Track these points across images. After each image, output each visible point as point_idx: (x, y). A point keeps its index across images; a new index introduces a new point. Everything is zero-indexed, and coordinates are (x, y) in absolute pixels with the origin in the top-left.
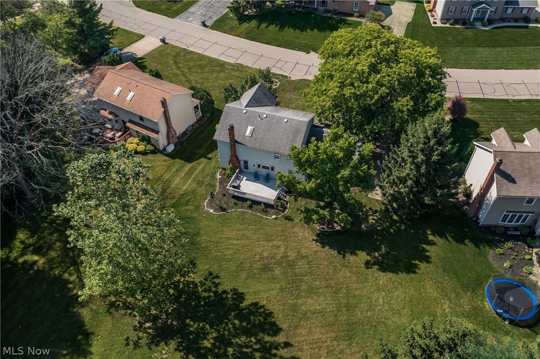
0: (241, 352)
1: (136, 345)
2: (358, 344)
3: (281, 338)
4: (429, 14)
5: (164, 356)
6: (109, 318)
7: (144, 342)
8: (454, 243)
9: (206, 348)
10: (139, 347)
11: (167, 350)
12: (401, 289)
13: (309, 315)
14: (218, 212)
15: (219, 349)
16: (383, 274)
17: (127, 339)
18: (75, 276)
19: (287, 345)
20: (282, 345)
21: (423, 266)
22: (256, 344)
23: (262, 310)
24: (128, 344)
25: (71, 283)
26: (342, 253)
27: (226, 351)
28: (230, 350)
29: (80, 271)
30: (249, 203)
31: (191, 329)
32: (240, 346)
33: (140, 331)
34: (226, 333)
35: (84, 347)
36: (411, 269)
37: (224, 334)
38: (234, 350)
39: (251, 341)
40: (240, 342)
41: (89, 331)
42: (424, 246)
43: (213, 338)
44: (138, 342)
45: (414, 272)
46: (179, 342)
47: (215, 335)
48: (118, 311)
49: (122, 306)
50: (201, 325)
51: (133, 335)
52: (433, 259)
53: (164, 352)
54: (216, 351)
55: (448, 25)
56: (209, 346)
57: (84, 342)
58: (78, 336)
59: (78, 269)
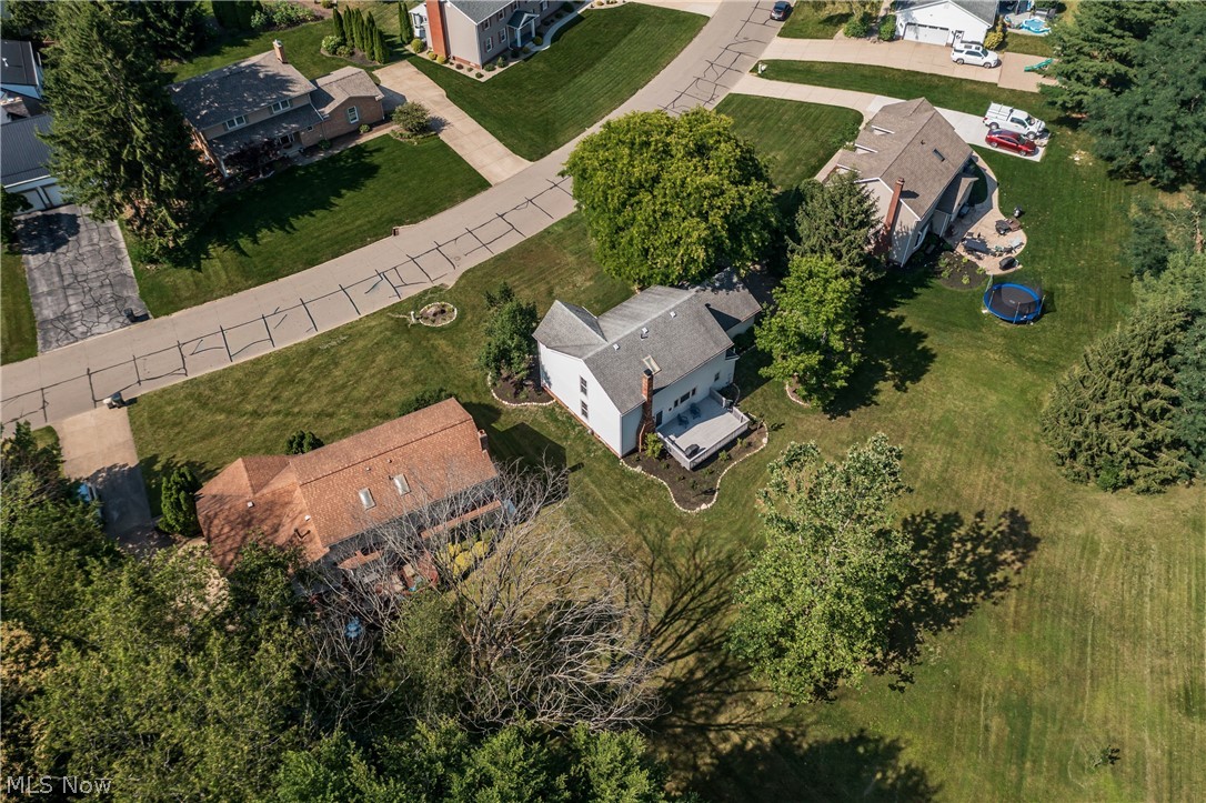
0: (970, 565)
1: (906, 678)
2: (1005, 451)
3: (969, 518)
4: (447, 65)
5: (938, 651)
6: (843, 704)
7: (905, 667)
8: (911, 301)
9: (947, 600)
10: (912, 676)
11: (931, 645)
12: (951, 379)
13: (947, 476)
14: (712, 500)
15: (955, 586)
16: (921, 383)
17: (892, 687)
18: (732, 733)
19: (980, 515)
20: (978, 520)
21: (927, 344)
22: (964, 545)
23: (918, 519)
24: (902, 689)
25: (744, 742)
26: (868, 402)
27: (961, 580)
28: (962, 575)
29: (725, 725)
30: (723, 455)
31: (910, 606)
32: (962, 562)
33: (886, 668)
34: (934, 570)
35: (882, 746)
36: (928, 357)
37: (936, 573)
38: (964, 570)
39: (958, 549)
40: (954, 561)
41: (855, 735)
42: (901, 327)
43: (935, 587)
44: (903, 675)
45: (935, 356)
46: (925, 627)
47: (931, 583)
48: (836, 688)
49: (831, 680)
50: (909, 592)
51: (887, 678)
52: (925, 330)
53: (931, 649)
54: (956, 590)
55: (499, 70)
56: (945, 595)
57: (872, 746)
58: (858, 753)
59: (719, 726)
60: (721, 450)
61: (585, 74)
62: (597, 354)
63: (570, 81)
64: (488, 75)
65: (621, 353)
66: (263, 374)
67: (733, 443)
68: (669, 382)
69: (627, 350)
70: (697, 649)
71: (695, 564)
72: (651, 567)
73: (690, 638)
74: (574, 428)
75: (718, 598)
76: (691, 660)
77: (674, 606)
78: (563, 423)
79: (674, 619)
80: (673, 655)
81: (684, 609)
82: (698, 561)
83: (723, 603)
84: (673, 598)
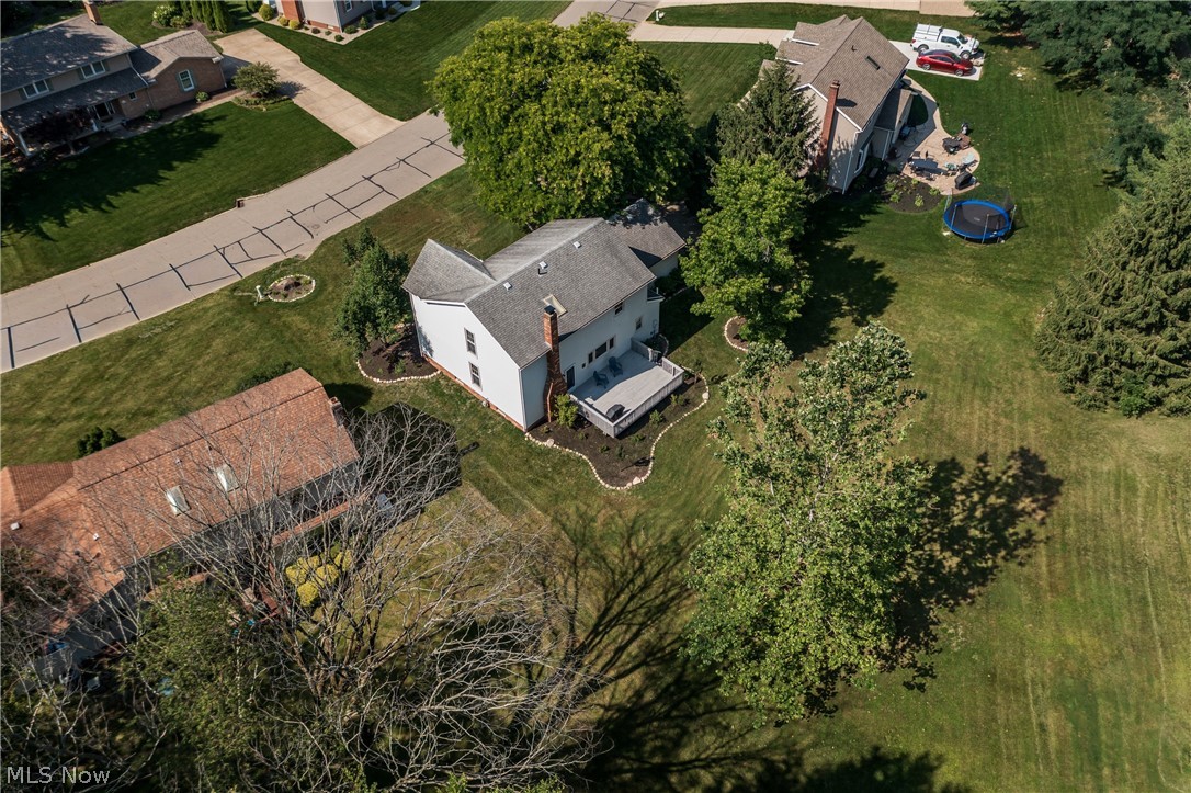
0: (981, 521)
1: (925, 672)
2: (999, 382)
3: (970, 464)
4: (302, 31)
5: (960, 632)
6: (846, 715)
7: (921, 657)
8: (860, 229)
9: (959, 565)
10: (931, 668)
11: (949, 625)
12: (920, 308)
13: (935, 417)
14: (646, 472)
15: (967, 547)
16: (885, 315)
17: (908, 686)
18: (702, 772)
19: (983, 458)
20: (981, 465)
21: (885, 272)
22: (969, 496)
24: (921, 687)
25: (719, 782)
26: (825, 342)
27: (973, 539)
28: (974, 533)
29: (691, 762)
30: (655, 416)
31: (915, 578)
32: (970, 517)
33: (896, 661)
34: (936, 530)
35: (906, 769)
36: (888, 287)
37: (940, 534)
38: (975, 527)
39: (963, 502)
40: (960, 516)
41: (868, 756)
42: (851, 258)
43: (942, 551)
44: (920, 669)
45: (896, 285)
46: (938, 602)
47: (937, 547)
48: (834, 694)
49: (826, 684)
50: (910, 561)
51: (901, 674)
52: (880, 258)
53: (951, 631)
54: (969, 552)
55: (361, 32)
56: (956, 560)
57: (892, 769)
58: (876, 780)
59: (684, 763)
60: (651, 410)
61: (461, 31)
62: (483, 296)
63: (444, 39)
64: (348, 38)
65: (513, 292)
66: (63, 372)
67: (666, 401)
68: (579, 325)
69: (521, 290)
70: (644, 663)
71: (631, 553)
72: (575, 563)
73: (633, 649)
74: (464, 402)
75: (665, 593)
76: (637, 678)
77: (608, 609)
78: (451, 397)
79: (610, 626)
80: (612, 673)
81: (622, 611)
82: (634, 548)
83: (673, 598)
84: (606, 599)
